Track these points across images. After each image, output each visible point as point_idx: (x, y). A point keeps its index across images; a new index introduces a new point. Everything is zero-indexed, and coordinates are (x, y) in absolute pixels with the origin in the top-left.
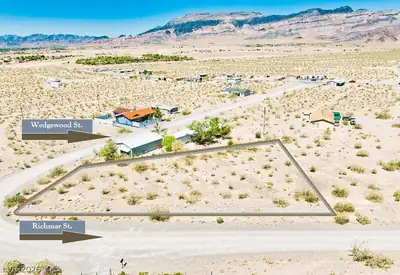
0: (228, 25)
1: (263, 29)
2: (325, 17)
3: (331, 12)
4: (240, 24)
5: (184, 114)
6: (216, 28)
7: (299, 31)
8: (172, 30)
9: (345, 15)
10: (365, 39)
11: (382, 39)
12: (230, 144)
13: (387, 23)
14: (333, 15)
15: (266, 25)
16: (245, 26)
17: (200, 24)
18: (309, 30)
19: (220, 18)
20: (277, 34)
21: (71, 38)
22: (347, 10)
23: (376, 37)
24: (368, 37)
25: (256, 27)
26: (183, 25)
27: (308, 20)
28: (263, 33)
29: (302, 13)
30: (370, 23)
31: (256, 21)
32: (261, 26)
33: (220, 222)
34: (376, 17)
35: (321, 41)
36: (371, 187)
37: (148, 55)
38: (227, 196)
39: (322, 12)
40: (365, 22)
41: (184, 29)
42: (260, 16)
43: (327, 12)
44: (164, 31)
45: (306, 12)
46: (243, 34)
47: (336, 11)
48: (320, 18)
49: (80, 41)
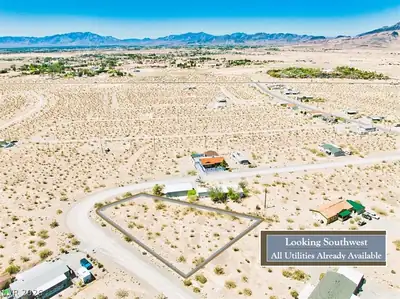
5: (251, 167)
33: (144, 253)
37: (342, 68)
38: (168, 243)
44: (391, 32)
49: (298, 40)
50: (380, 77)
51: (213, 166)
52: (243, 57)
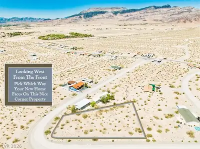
0: (110, 14)
1: (127, 16)
2: (157, 10)
3: (161, 7)
4: (116, 13)
5: (96, 83)
6: (104, 15)
7: (145, 17)
8: (82, 16)
9: (167, 9)
10: (177, 22)
11: (185, 22)
12: (115, 104)
13: (187, 13)
14: (161, 9)
15: (129, 14)
16: (118, 14)
17: (96, 13)
18: (150, 17)
19: (107, 10)
20: (134, 18)
21: (32, 19)
22: (168, 6)
23: (182, 21)
24: (178, 21)
25: (124, 15)
26: (88, 14)
27: (149, 11)
28: (127, 18)
29: (146, 8)
30: (179, 13)
31: (123, 12)
32: (126, 14)
33: (113, 141)
34: (182, 10)
35: (155, 22)
36: (159, 126)
37: (72, 33)
38: (114, 130)
39: (156, 8)
40: (177, 13)
41: (88, 15)
42: (126, 9)
43: (158, 7)
44: (79, 16)
45: (148, 8)
46: (117, 18)
47: (163, 7)
48: (155, 10)
49: (37, 21)
50: (90, 36)
51: (80, 88)
52: (17, 31)
